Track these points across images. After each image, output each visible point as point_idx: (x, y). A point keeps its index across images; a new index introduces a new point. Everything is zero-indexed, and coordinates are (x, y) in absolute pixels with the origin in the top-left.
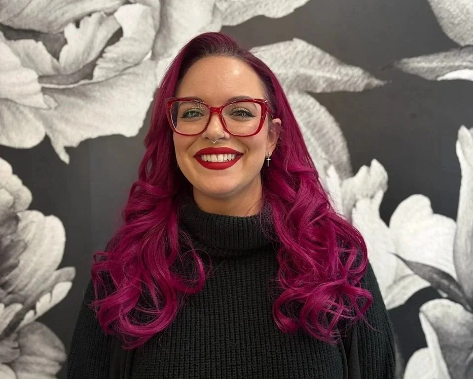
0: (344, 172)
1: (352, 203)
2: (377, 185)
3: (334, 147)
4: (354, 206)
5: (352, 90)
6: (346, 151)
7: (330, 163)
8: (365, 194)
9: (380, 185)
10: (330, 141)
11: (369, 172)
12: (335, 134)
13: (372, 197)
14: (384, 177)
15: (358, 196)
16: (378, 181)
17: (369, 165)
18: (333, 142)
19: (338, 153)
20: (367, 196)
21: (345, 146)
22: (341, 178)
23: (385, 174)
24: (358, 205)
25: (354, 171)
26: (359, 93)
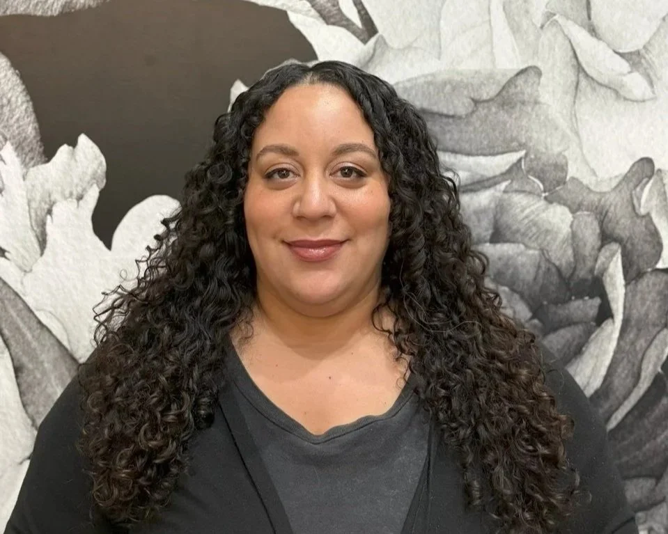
0: (30, 155)
1: (46, 207)
2: (88, 178)
3: (12, 111)
4: (50, 212)
5: (39, 13)
6: (33, 117)
7: (6, 140)
8: (67, 193)
9: (94, 177)
10: (5, 101)
11: (73, 155)
12: (12, 89)
13: (80, 198)
14: (100, 164)
15: (55, 196)
16: (90, 171)
17: (73, 143)
18: (9, 101)
19: (18, 120)
20: (71, 194)
21: (31, 109)
22: (25, 164)
23: (103, 159)
24: (55, 210)
25: (48, 154)
26: (52, 17)
